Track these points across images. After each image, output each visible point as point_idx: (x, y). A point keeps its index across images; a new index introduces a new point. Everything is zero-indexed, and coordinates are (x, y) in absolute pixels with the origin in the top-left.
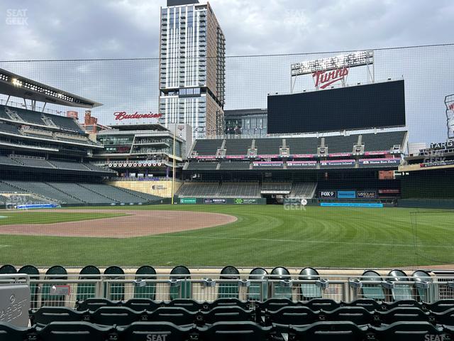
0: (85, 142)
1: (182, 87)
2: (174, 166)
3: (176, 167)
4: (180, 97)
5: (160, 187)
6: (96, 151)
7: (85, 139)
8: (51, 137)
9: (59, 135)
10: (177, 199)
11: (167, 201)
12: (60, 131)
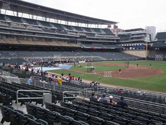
0: (114, 37)
2: (147, 45)
3: (148, 45)
6: (117, 40)
7: (114, 36)
8: (103, 37)
9: (106, 36)
11: (144, 59)
12: (106, 34)
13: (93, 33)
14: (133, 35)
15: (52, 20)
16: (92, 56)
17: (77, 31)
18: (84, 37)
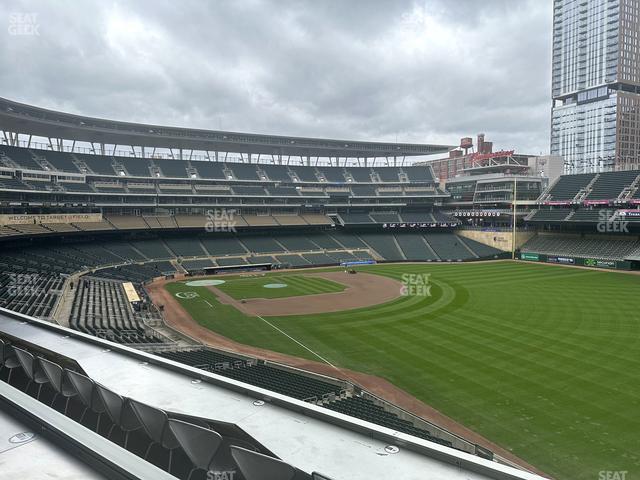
0: (433, 193)
1: (582, 91)
4: (579, 104)
5: (501, 240)
7: (434, 189)
8: (400, 193)
9: (408, 190)
10: (518, 254)
12: (410, 185)
13: (374, 182)
14: (483, 185)
15: (265, 159)
16: (351, 247)
17: (327, 182)
18: (343, 198)
